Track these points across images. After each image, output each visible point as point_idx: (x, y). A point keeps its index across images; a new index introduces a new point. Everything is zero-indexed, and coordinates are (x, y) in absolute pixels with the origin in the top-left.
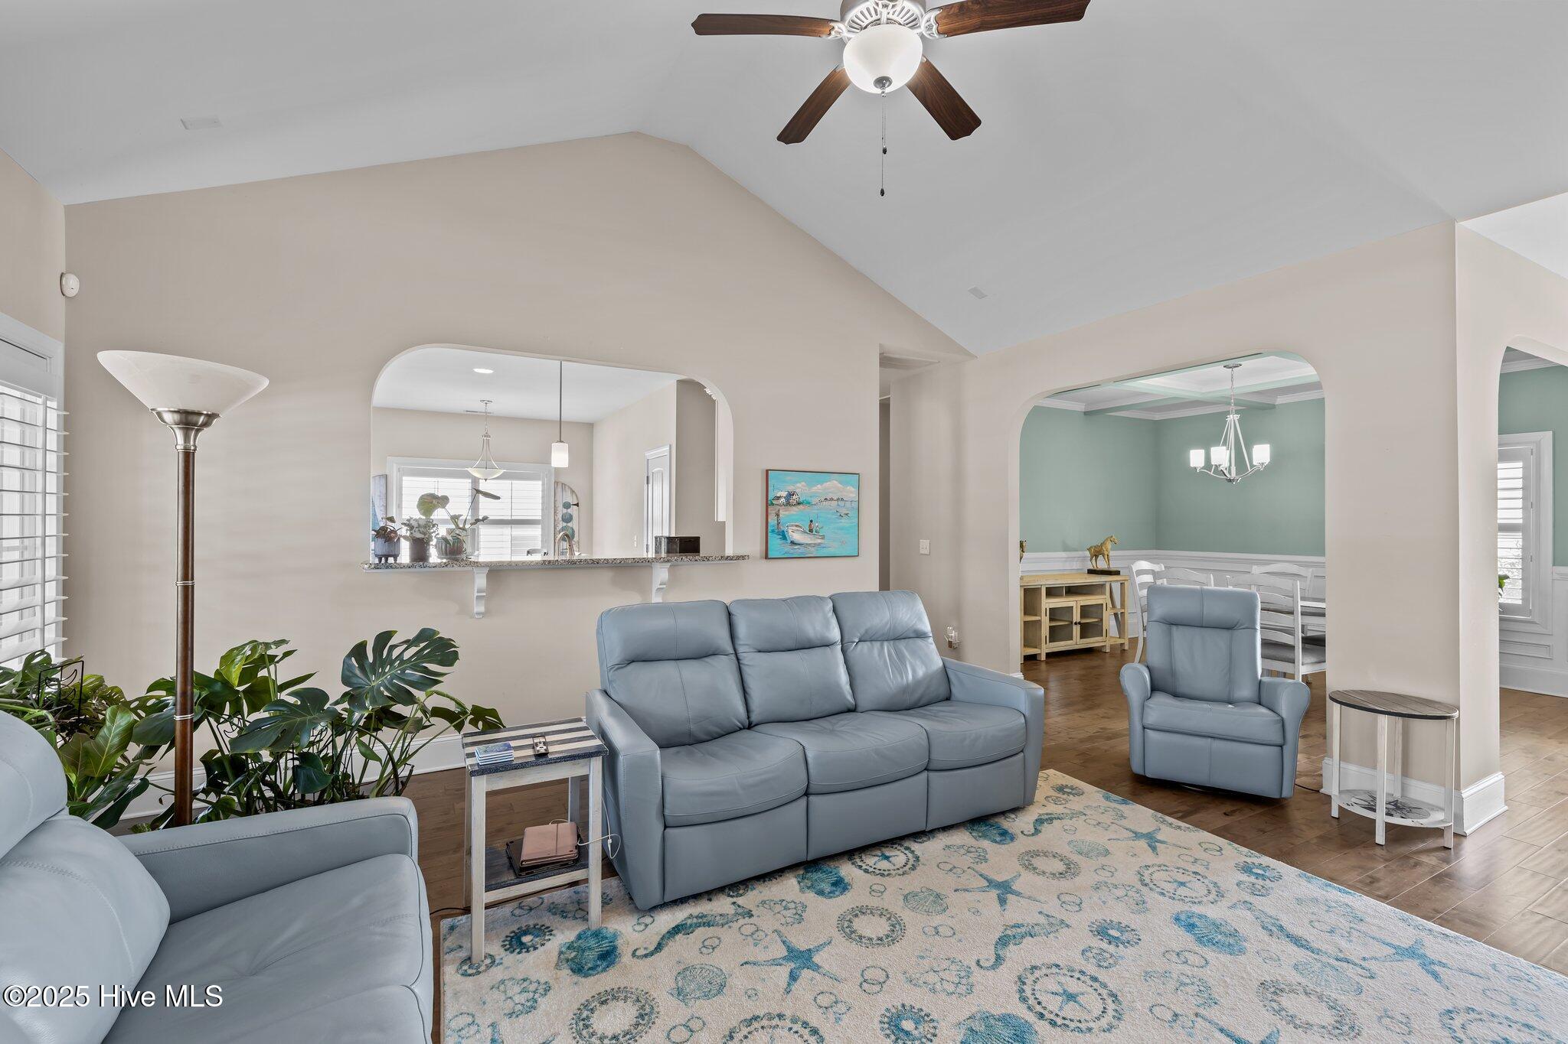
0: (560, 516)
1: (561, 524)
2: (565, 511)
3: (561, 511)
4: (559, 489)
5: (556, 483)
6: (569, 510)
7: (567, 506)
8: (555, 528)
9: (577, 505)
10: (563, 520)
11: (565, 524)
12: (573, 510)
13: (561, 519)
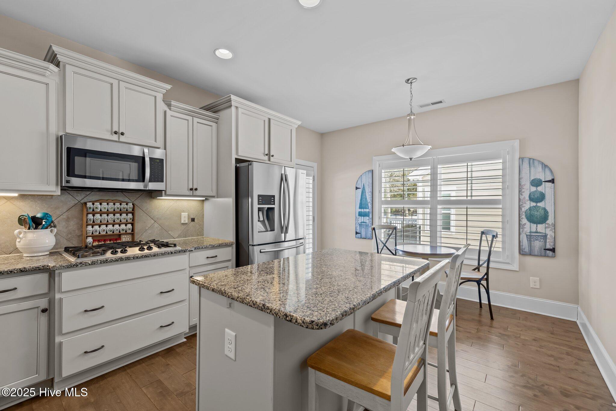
0: (526, 195)
1: (528, 205)
2: (533, 189)
3: (528, 189)
4: (526, 165)
5: (522, 159)
6: (540, 189)
7: (536, 183)
8: (520, 209)
9: (552, 181)
10: (531, 199)
11: (533, 204)
12: (546, 188)
13: (527, 198)
